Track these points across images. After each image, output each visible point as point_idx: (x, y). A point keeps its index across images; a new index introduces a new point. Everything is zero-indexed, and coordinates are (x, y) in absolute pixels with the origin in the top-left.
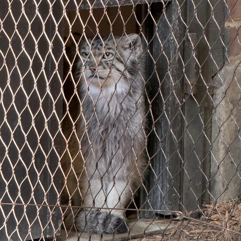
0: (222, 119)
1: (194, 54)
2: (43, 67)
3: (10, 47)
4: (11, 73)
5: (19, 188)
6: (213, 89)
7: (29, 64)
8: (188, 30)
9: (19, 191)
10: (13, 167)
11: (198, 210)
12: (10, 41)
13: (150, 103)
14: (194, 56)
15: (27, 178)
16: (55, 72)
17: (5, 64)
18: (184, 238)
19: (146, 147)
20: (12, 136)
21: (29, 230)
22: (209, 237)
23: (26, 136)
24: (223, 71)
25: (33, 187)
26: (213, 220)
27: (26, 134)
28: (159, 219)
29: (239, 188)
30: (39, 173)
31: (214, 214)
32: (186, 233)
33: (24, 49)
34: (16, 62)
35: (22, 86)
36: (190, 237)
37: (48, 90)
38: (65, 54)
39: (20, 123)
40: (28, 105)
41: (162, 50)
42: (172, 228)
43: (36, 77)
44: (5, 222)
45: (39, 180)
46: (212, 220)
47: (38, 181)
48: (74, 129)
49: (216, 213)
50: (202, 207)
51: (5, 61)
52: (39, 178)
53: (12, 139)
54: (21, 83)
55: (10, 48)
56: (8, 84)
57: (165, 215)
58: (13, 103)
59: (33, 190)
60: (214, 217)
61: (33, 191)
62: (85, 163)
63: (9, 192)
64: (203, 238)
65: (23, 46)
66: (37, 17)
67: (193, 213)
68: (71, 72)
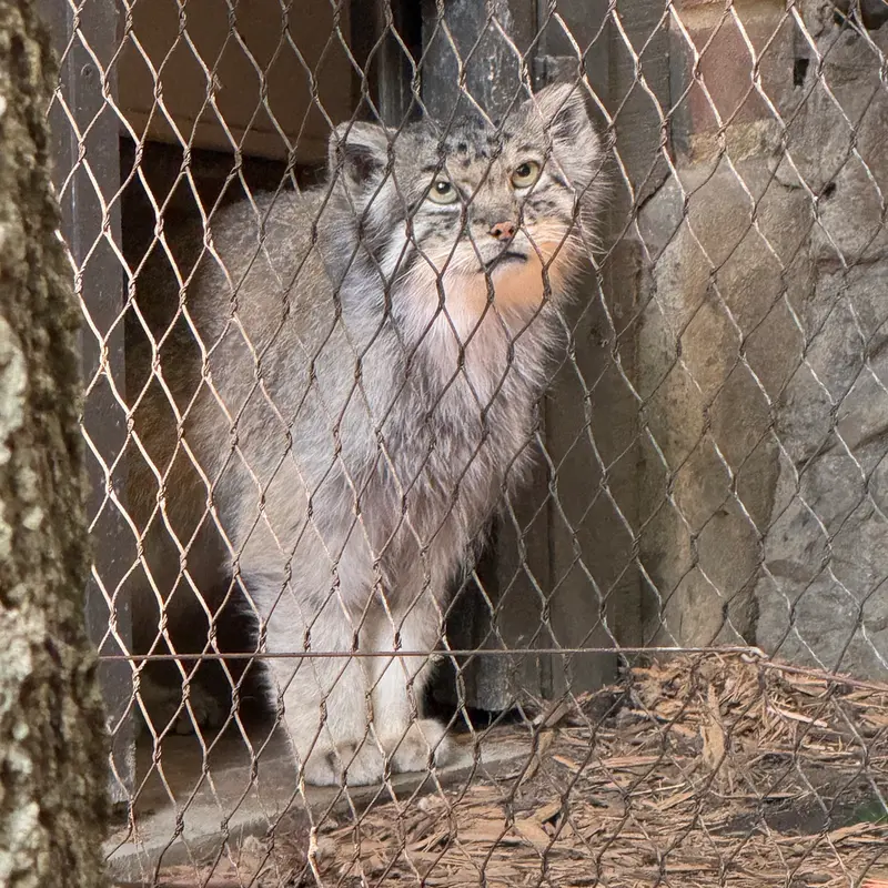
1: (759, 81)
2: (185, 163)
3: (58, 94)
4: (65, 186)
5: (111, 604)
6: (640, 254)
7: (132, 153)
9: (112, 617)
14: (759, 88)
15: (140, 564)
16: (231, 177)
19: (589, 429)
21: (155, 755)
22: (660, 782)
23: (129, 413)
26: (666, 722)
27: (130, 407)
29: (743, 602)
31: (666, 701)
33: (109, 100)
34: (82, 150)
35: (109, 235)
36: (590, 784)
37: (208, 243)
38: (268, 110)
39: (107, 368)
40: (134, 301)
41: (636, 73)
43: (160, 199)
45: (186, 572)
46: (662, 722)
49: (671, 697)
50: (618, 679)
54: (103, 224)
55: (56, 99)
57: (494, 709)
60: (668, 711)
61: (164, 613)
65: (105, 91)
67: (589, 699)
68: (292, 174)
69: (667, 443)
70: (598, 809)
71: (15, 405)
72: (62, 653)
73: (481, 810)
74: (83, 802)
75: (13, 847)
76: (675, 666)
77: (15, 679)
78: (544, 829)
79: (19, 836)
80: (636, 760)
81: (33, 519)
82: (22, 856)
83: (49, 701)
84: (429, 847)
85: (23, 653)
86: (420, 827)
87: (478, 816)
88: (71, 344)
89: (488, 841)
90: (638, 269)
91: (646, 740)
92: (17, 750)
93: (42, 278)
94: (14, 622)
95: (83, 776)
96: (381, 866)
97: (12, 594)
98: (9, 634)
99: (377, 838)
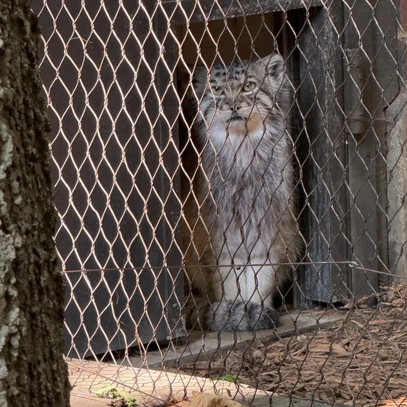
0: (401, 167)
1: (362, 45)
2: (152, 80)
3: (106, 55)
4: (109, 91)
5: (128, 250)
6: (387, 126)
7: (133, 77)
8: (351, 13)
9: (129, 255)
10: (119, 221)
11: (373, 294)
12: (105, 46)
13: (303, 118)
14: (362, 48)
15: (139, 235)
16: (169, 86)
17: (99, 79)
18: (358, 332)
19: (301, 181)
20: (114, 178)
21: (145, 308)
23: (133, 177)
24: (398, 100)
25: (148, 248)
26: (396, 307)
27: (134, 174)
28: (321, 309)
30: (154, 228)
31: (396, 299)
32: (360, 326)
33: (125, 57)
34: (115, 76)
35: (125, 109)
37: (161, 111)
38: (183, 60)
39: (125, 160)
40: (134, 134)
41: (316, 43)
42: (340, 320)
43: (143, 94)
44: (111, 299)
45: (155, 237)
46: (394, 307)
47: (153, 239)
48: (200, 163)
49: (398, 297)
50: (379, 290)
51: (99, 75)
52: (154, 234)
53: (115, 182)
54: (123, 104)
55: (105, 57)
56: (106, 107)
58: (114, 133)
59: (147, 251)
60: (397, 303)
61: (147, 253)
62: (218, 209)
63: (114, 256)
64: (382, 331)
65: (123, 53)
66: (141, 10)
67: (367, 298)
68: (191, 84)
69: (397, 199)
70: (366, 340)
71: (9, 157)
72: (40, 254)
73: (320, 340)
74: (52, 311)
75: (10, 324)
76: (401, 285)
77: (9, 261)
78: (344, 348)
79: (12, 320)
80: (383, 322)
81: (18, 200)
82: (13, 328)
83: (34, 271)
84: (298, 354)
85: (12, 250)
86: (296, 347)
87: (320, 343)
88: (46, 137)
89: (321, 352)
90: (385, 132)
91: (388, 314)
92: (12, 287)
93: (32, 111)
94: (8, 239)
95: (52, 301)
96: (278, 361)
97: (8, 228)
98: (6, 243)
99: (279, 351)
